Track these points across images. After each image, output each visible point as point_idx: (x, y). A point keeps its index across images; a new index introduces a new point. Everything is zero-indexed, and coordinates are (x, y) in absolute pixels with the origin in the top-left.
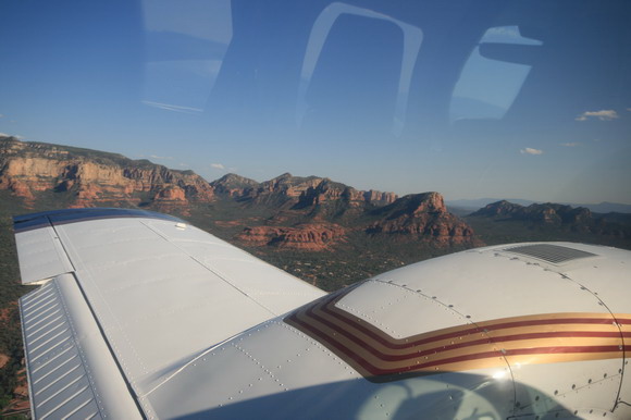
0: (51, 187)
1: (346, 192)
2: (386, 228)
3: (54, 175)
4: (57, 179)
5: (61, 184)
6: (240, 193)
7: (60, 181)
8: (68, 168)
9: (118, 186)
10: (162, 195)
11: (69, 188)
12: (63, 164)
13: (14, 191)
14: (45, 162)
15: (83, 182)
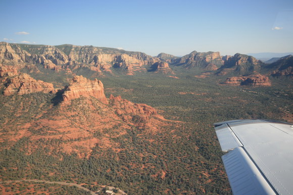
0: (111, 66)
1: (250, 59)
2: (283, 74)
3: (111, 61)
4: (112, 62)
5: (115, 65)
6: (170, 61)
7: (114, 63)
8: (116, 57)
9: (136, 63)
10: (161, 66)
11: (120, 66)
12: (113, 56)
13: (104, 69)
14: (106, 55)
15: (127, 63)
